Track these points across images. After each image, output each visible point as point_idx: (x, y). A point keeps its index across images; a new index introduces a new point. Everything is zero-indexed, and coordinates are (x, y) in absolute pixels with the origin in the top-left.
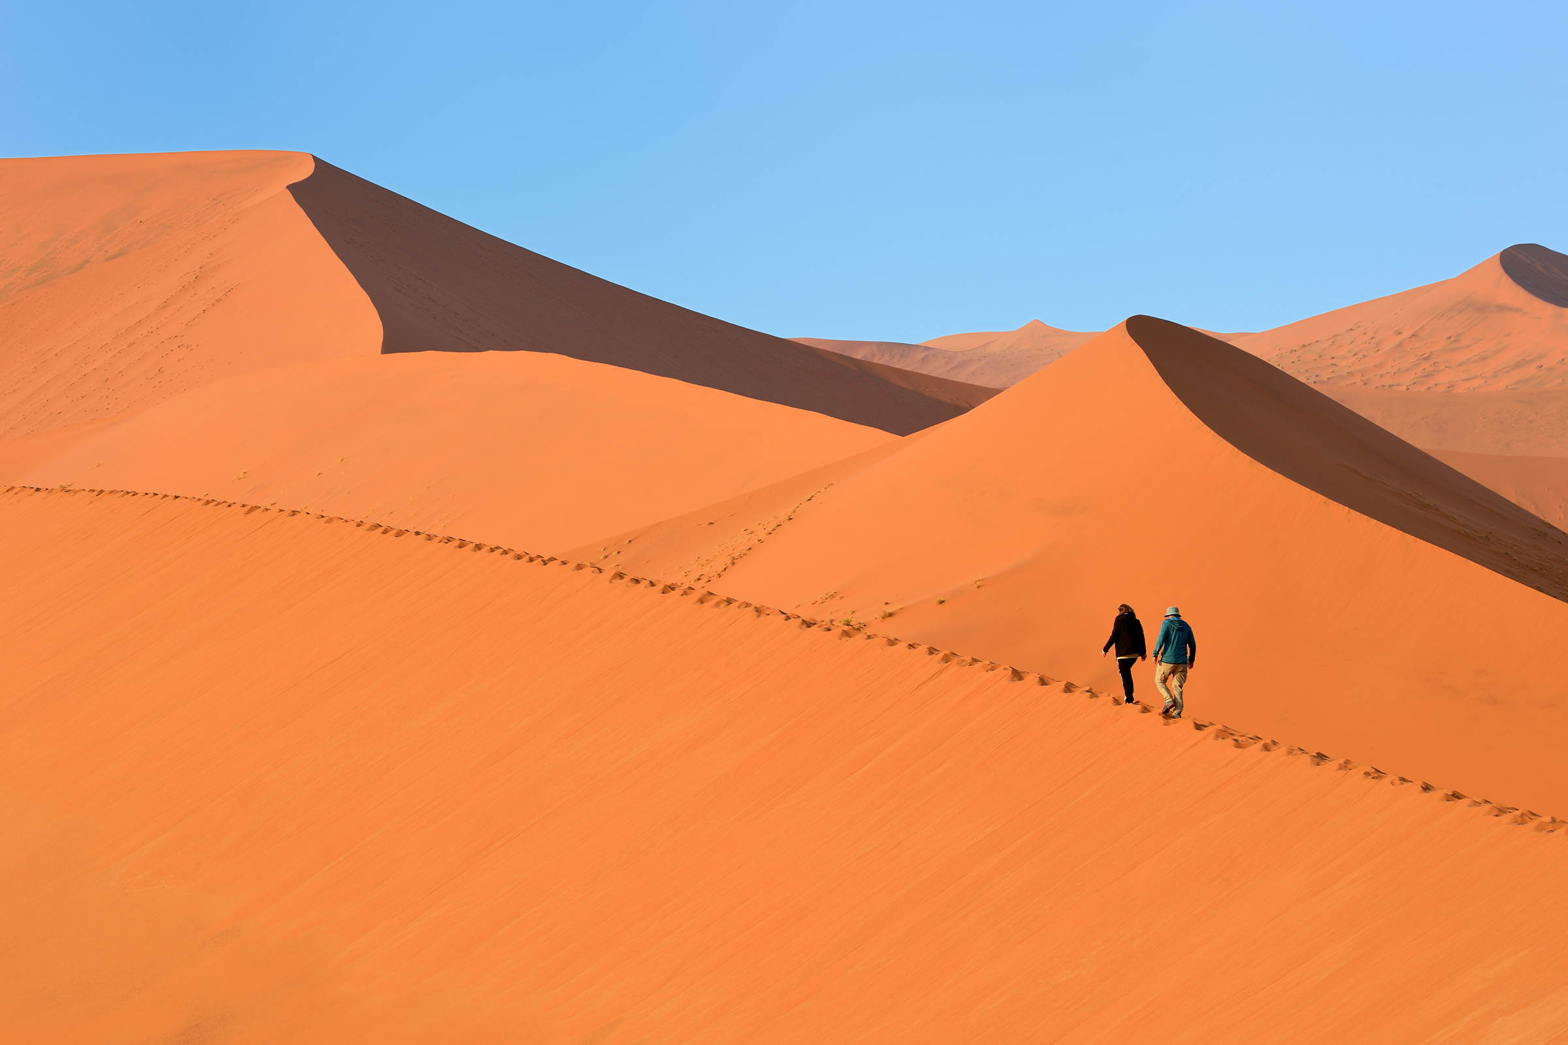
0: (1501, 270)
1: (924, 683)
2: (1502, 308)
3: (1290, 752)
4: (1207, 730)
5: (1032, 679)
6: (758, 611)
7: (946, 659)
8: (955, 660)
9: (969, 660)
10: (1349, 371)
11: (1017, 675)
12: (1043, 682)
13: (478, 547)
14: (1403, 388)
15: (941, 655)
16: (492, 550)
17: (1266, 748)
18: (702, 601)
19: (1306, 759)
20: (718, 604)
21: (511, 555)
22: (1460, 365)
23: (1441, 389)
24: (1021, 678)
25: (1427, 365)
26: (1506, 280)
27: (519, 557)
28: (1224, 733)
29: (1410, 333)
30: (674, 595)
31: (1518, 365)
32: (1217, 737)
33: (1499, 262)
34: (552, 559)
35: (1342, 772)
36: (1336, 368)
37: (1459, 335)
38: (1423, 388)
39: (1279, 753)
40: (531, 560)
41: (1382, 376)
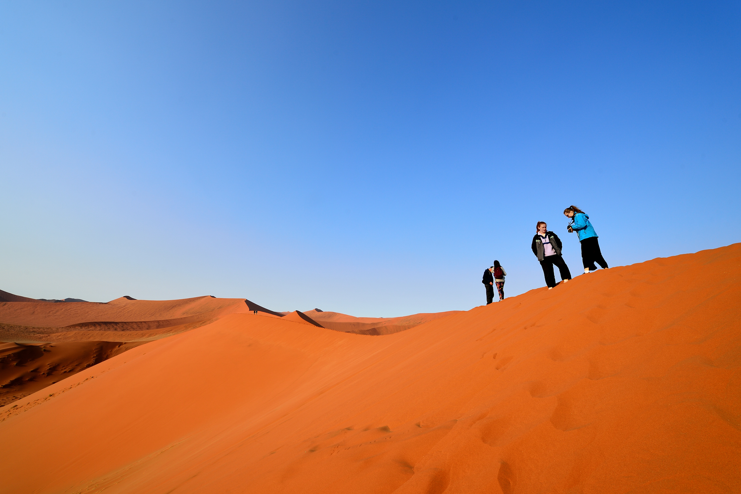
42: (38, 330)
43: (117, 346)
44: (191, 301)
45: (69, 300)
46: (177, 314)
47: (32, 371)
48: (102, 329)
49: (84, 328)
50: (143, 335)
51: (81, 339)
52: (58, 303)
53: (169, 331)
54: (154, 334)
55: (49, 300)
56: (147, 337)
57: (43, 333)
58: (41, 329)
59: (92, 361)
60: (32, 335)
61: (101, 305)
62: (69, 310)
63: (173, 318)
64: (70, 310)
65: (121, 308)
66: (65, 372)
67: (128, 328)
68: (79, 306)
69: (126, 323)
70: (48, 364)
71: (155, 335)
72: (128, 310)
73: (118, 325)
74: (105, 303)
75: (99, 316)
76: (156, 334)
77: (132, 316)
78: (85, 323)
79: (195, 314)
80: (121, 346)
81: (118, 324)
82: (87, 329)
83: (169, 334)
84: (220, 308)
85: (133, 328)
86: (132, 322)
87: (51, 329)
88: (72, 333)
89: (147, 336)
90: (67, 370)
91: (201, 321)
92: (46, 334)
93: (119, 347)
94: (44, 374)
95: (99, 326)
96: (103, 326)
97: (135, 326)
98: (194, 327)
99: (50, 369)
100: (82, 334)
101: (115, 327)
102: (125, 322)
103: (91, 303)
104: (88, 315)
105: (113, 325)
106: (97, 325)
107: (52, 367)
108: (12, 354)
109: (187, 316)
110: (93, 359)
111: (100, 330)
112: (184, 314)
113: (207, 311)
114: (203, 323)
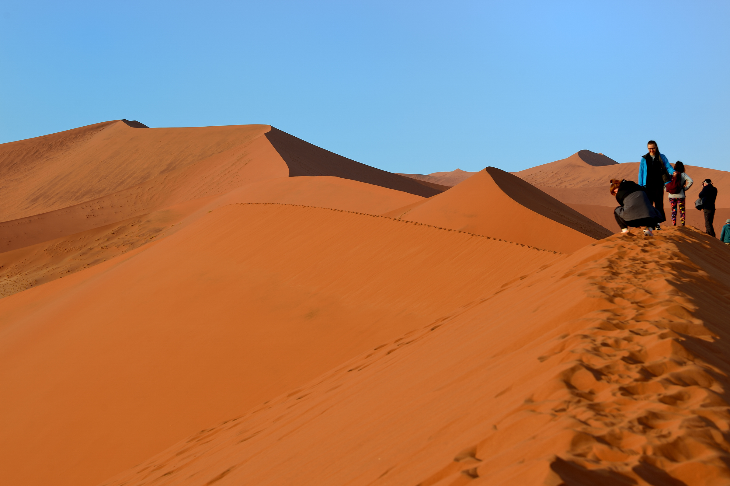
0: (579, 156)
1: (468, 240)
2: (579, 166)
3: (549, 251)
4: (531, 248)
5: (492, 238)
6: (429, 226)
7: (472, 235)
8: (474, 235)
9: (478, 235)
10: (540, 182)
11: (489, 238)
12: (494, 239)
13: (361, 214)
14: (554, 187)
15: (471, 234)
16: (364, 214)
17: (544, 251)
18: (415, 224)
19: (552, 252)
20: (419, 225)
21: (369, 215)
22: (568, 181)
23: (563, 187)
24: (489, 239)
25: (560, 181)
26: (580, 159)
27: (371, 216)
28: (534, 248)
29: (555, 173)
30: (409, 223)
31: (583, 181)
32: (533, 249)
33: (578, 154)
34: (379, 216)
35: (560, 255)
36: (536, 182)
37: (568, 173)
38: (559, 187)
39: (546, 252)
40: (374, 216)
41: (548, 184)
84: (169, 168)
91: (107, 227)
112: (35, 200)
113: (122, 183)
114: (116, 233)
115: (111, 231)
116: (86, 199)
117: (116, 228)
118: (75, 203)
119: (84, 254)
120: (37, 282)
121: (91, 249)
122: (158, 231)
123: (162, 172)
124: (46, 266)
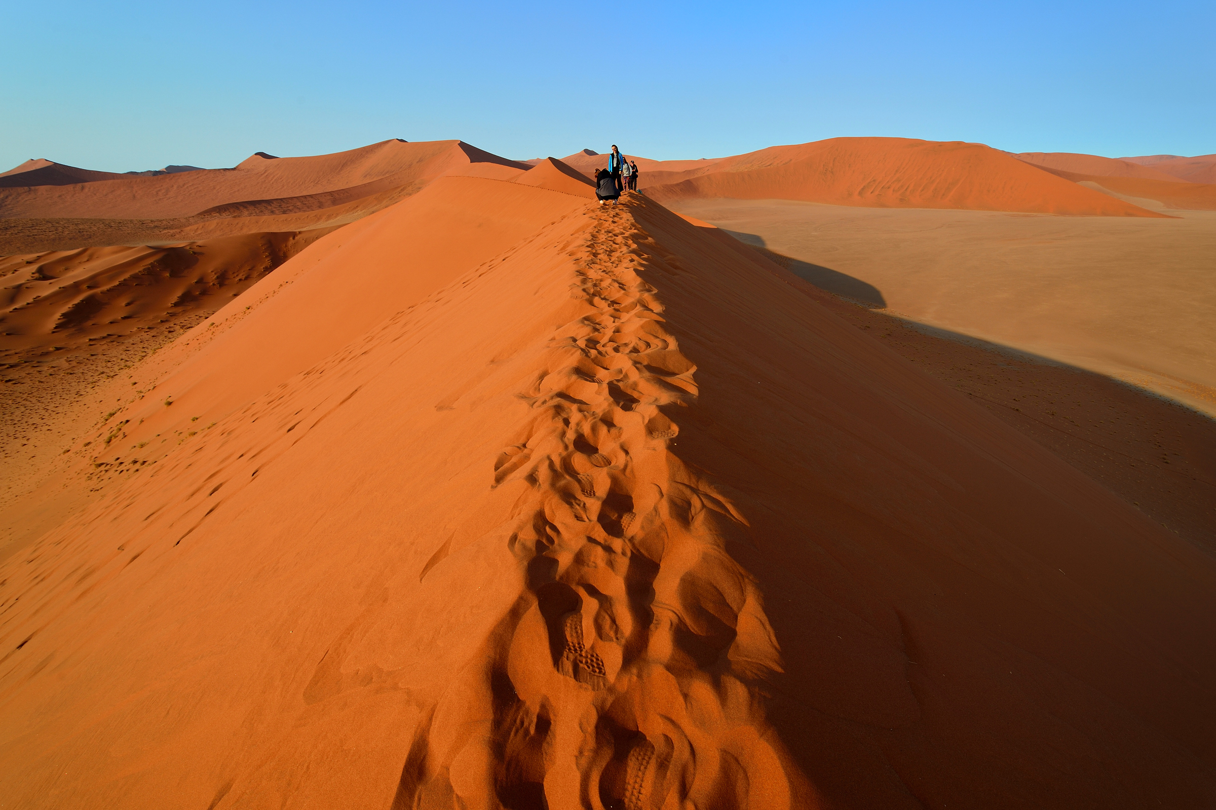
2: (584, 156)
26: (585, 153)
33: (584, 150)
42: (160, 223)
43: (291, 238)
44: (367, 152)
45: (172, 171)
46: (354, 178)
47: (196, 282)
48: (252, 213)
49: (224, 214)
50: (318, 218)
51: (231, 231)
52: (161, 177)
53: (355, 208)
54: (334, 215)
55: (142, 172)
56: (326, 221)
57: (171, 228)
58: (165, 223)
59: (267, 262)
60: (157, 231)
61: (227, 173)
62: (183, 186)
63: (350, 185)
64: (186, 186)
65: (262, 175)
66: (240, 280)
67: (290, 208)
68: (195, 179)
69: (284, 200)
70: (212, 272)
71: (336, 217)
72: (275, 178)
73: (273, 205)
74: (232, 169)
75: (235, 192)
76: (337, 215)
77: (285, 187)
78: (220, 206)
79: (383, 175)
80: (296, 238)
81: (271, 204)
82: (229, 215)
83: (357, 214)
84: (420, 161)
85: (298, 208)
86: (292, 198)
87: (178, 220)
88: (213, 222)
89: (324, 218)
90: (242, 276)
91: (398, 187)
92: (176, 228)
93: (294, 238)
94: (214, 284)
95: (245, 209)
96: (251, 208)
97: (299, 204)
98: (390, 197)
99: (218, 278)
100: (227, 223)
101: (269, 208)
102: (281, 199)
103: (210, 170)
104: (218, 192)
105: (264, 204)
106: (241, 208)
107: (218, 274)
108: (154, 262)
109: (372, 181)
110: (268, 259)
111: (250, 215)
112: (365, 176)
113: (401, 167)
114: (402, 190)
115: (400, 189)
116: (387, 175)
117: (402, 188)
118: (382, 177)
119: (390, 199)
120: (373, 212)
121: (393, 197)
122: (420, 188)
123: (417, 162)
124: (376, 205)
